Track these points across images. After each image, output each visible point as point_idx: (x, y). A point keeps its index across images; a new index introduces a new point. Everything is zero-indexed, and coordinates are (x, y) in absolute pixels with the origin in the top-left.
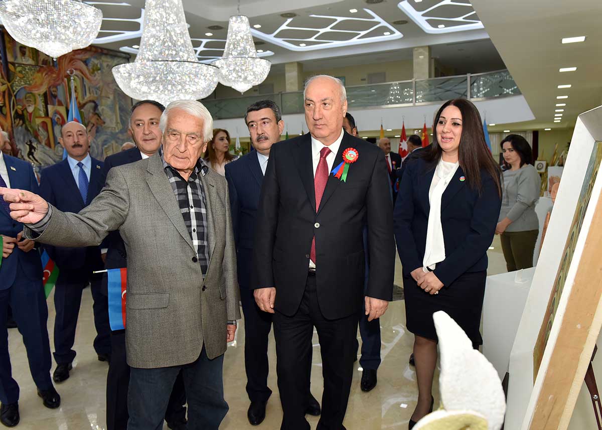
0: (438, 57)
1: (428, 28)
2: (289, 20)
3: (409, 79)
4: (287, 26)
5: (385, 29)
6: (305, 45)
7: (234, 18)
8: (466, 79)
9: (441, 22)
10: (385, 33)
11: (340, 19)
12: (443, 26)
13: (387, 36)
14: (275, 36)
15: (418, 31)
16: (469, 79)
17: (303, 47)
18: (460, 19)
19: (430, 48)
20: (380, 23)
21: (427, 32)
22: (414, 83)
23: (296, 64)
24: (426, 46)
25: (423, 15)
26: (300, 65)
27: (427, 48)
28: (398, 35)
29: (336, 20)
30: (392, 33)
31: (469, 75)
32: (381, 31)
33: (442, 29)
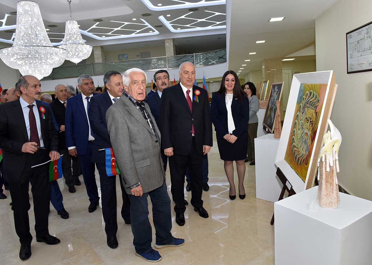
0: (177, 45)
1: (172, 30)
2: (98, 23)
3: (164, 56)
4: (96, 26)
5: (150, 29)
6: (105, 37)
7: (69, 21)
8: (193, 56)
9: (179, 27)
10: (150, 32)
11: (126, 23)
12: (180, 29)
13: (151, 33)
14: (88, 32)
15: (168, 31)
16: (194, 56)
17: (104, 38)
18: (188, 26)
19: (174, 40)
20: (148, 26)
21: (171, 31)
22: (167, 57)
23: (100, 47)
24: (171, 39)
25: (170, 23)
26: (102, 47)
27: (172, 40)
28: (157, 32)
29: (125, 24)
30: (154, 31)
31: (194, 54)
32: (148, 30)
33: (179, 30)
